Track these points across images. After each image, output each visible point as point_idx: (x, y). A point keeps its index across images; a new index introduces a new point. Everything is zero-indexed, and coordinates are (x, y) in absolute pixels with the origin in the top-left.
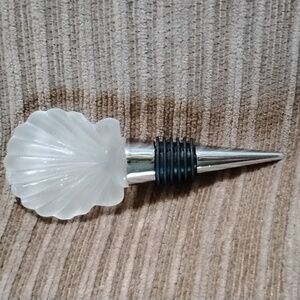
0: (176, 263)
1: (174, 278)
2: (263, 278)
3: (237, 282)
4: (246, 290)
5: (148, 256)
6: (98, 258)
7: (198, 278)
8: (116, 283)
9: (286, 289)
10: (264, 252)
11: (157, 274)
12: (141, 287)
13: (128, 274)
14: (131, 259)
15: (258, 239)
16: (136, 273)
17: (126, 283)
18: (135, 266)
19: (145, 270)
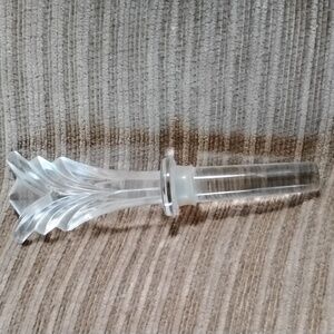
0: (189, 279)
1: (186, 291)
2: (263, 295)
3: (240, 299)
4: (247, 304)
5: (165, 272)
6: (123, 271)
7: (206, 292)
8: (136, 293)
9: (282, 305)
10: (267, 273)
11: (171, 287)
12: (157, 298)
13: (147, 286)
14: (151, 274)
15: (262, 263)
16: (154, 286)
17: (144, 293)
18: (153, 280)
19: (161, 284)
